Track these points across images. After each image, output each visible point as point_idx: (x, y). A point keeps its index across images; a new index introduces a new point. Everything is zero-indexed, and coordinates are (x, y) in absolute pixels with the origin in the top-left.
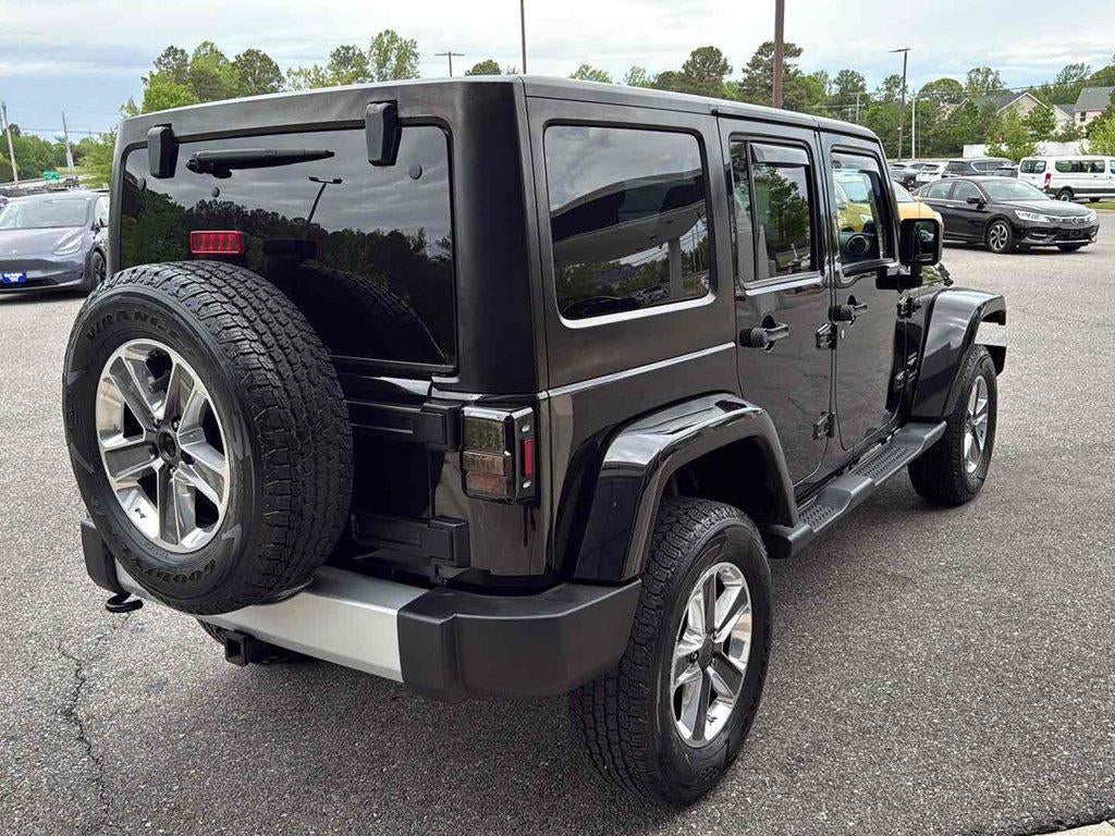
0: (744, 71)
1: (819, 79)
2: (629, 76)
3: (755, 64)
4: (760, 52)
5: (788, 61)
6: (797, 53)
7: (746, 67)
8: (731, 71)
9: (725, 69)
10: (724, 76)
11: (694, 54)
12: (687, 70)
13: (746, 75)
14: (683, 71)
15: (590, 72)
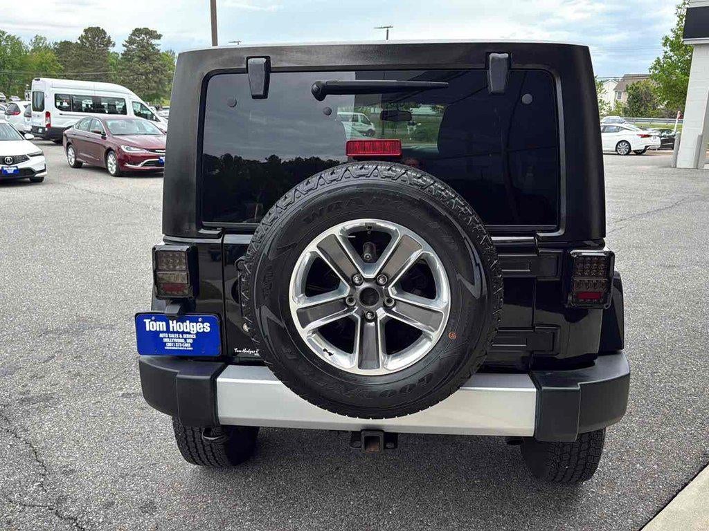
0: (124, 46)
1: (169, 54)
2: (33, 41)
3: (131, 42)
4: (133, 34)
5: (154, 42)
6: (159, 37)
7: (125, 43)
8: (114, 45)
9: (109, 43)
10: (110, 48)
11: (85, 31)
12: (82, 41)
13: (126, 49)
14: (79, 42)
15: (6, 35)
